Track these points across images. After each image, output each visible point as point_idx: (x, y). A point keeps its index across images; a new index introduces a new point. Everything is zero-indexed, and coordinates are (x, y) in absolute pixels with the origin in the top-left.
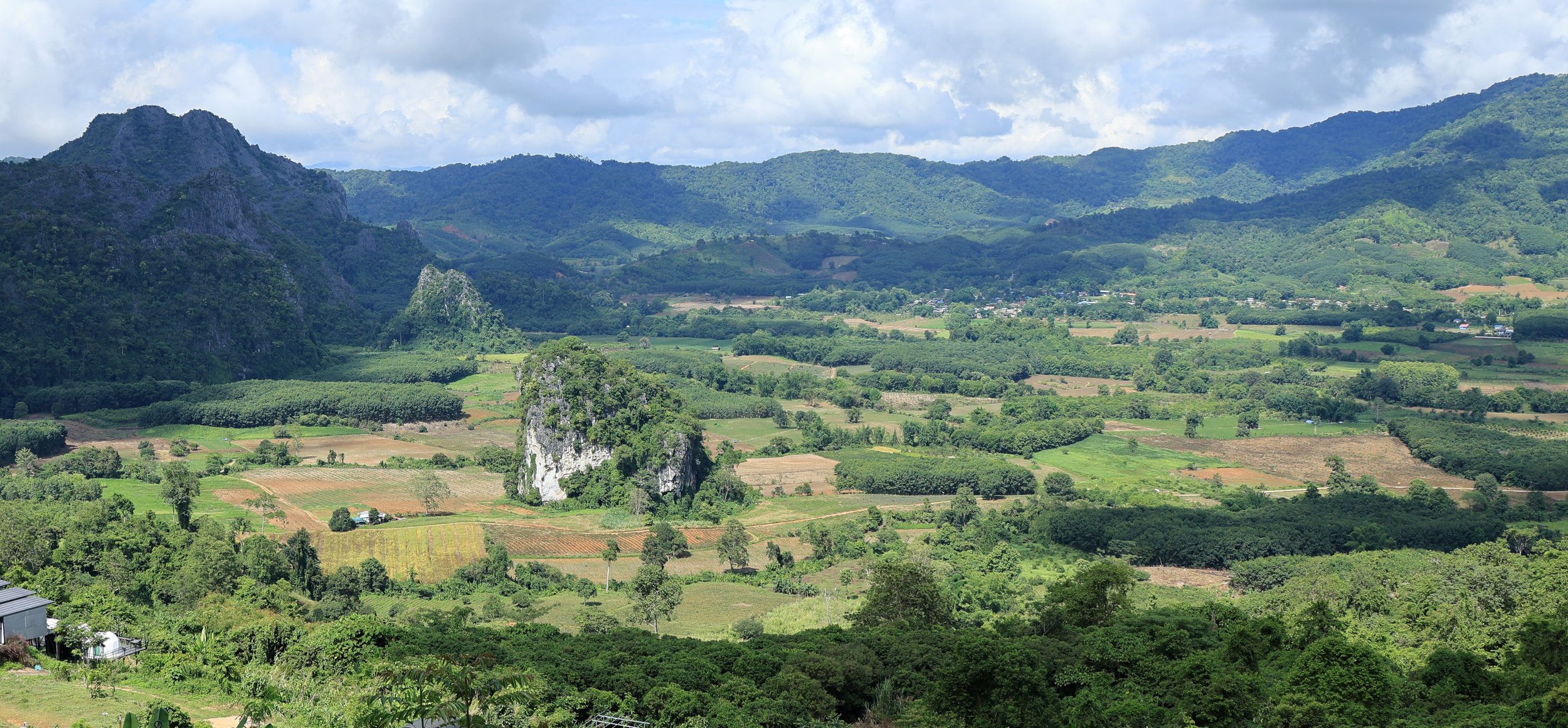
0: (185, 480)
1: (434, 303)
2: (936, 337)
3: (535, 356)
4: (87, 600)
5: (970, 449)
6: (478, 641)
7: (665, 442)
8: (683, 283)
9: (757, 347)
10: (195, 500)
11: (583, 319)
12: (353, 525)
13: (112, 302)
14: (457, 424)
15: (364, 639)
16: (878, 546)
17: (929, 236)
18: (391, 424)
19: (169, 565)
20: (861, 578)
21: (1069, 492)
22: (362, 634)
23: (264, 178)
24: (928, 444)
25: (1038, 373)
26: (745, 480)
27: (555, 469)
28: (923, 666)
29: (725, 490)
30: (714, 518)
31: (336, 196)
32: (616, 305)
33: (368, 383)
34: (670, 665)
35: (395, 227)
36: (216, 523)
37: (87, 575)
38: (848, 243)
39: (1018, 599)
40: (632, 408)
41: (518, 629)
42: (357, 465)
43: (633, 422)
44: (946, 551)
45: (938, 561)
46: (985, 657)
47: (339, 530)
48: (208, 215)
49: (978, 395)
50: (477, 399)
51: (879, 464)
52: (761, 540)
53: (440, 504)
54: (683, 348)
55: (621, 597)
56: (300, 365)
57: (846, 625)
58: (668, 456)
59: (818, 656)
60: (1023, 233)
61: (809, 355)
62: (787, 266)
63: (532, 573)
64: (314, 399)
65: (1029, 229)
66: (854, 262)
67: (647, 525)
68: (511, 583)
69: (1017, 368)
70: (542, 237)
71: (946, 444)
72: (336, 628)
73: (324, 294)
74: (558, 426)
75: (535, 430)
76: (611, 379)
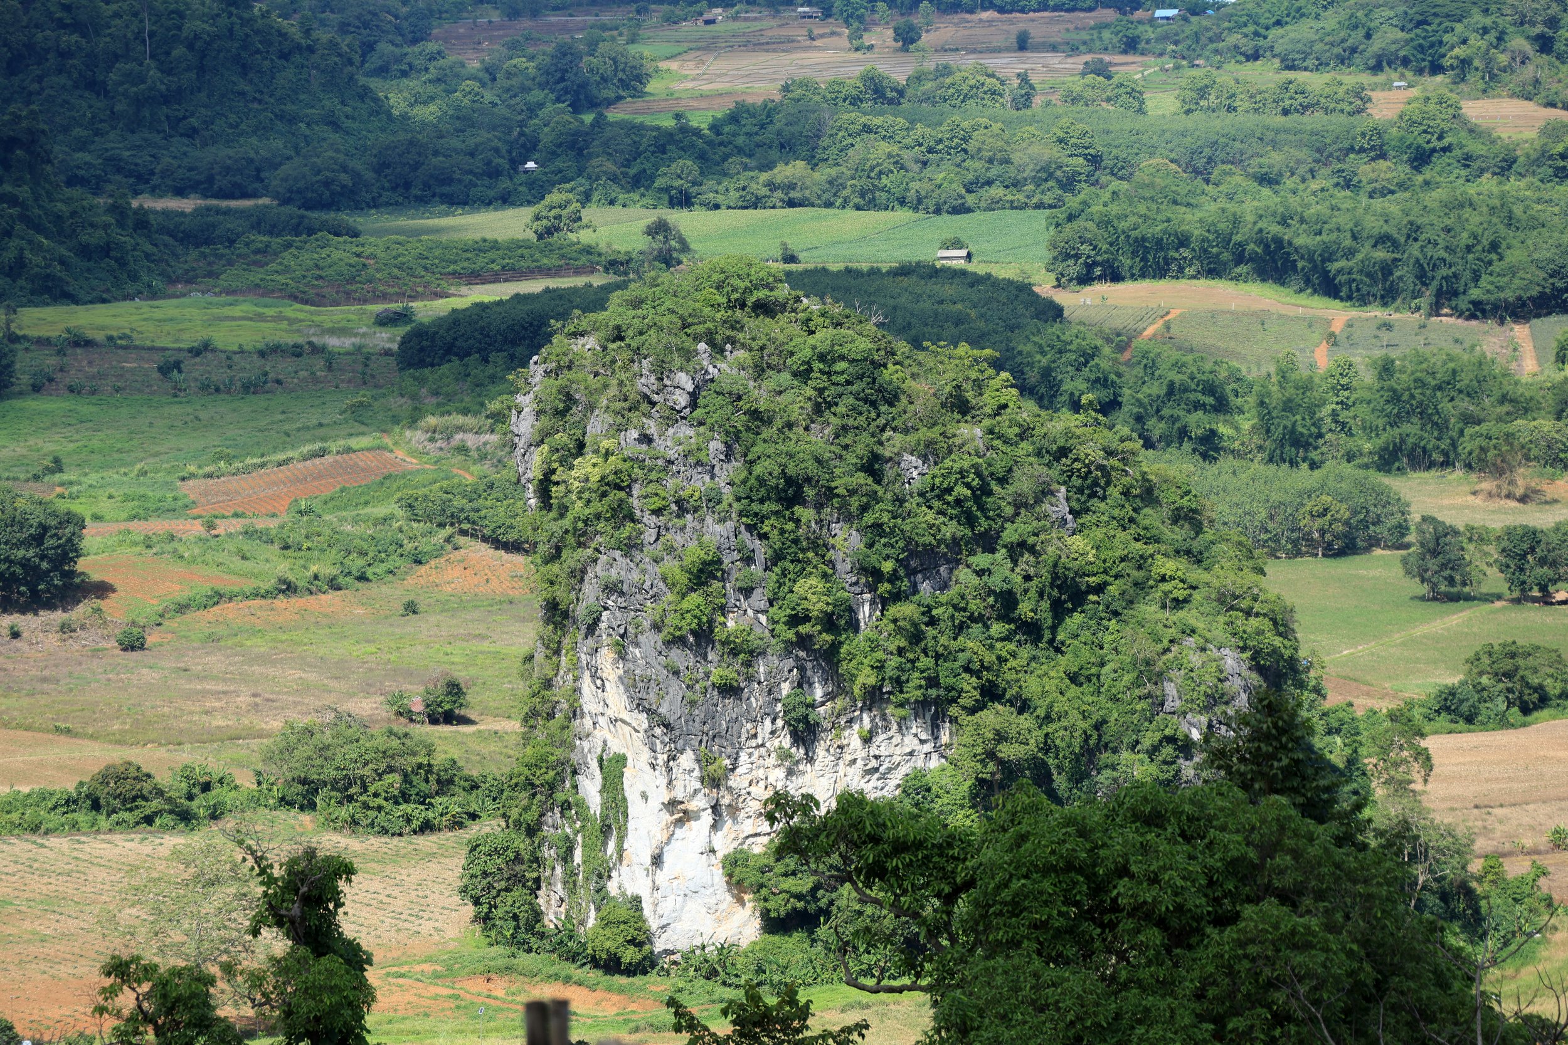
7: (1170, 689)
27: (707, 818)
40: (1017, 550)
43: (1025, 609)
61: (1404, 272)
74: (718, 635)
75: (622, 656)
76: (924, 434)
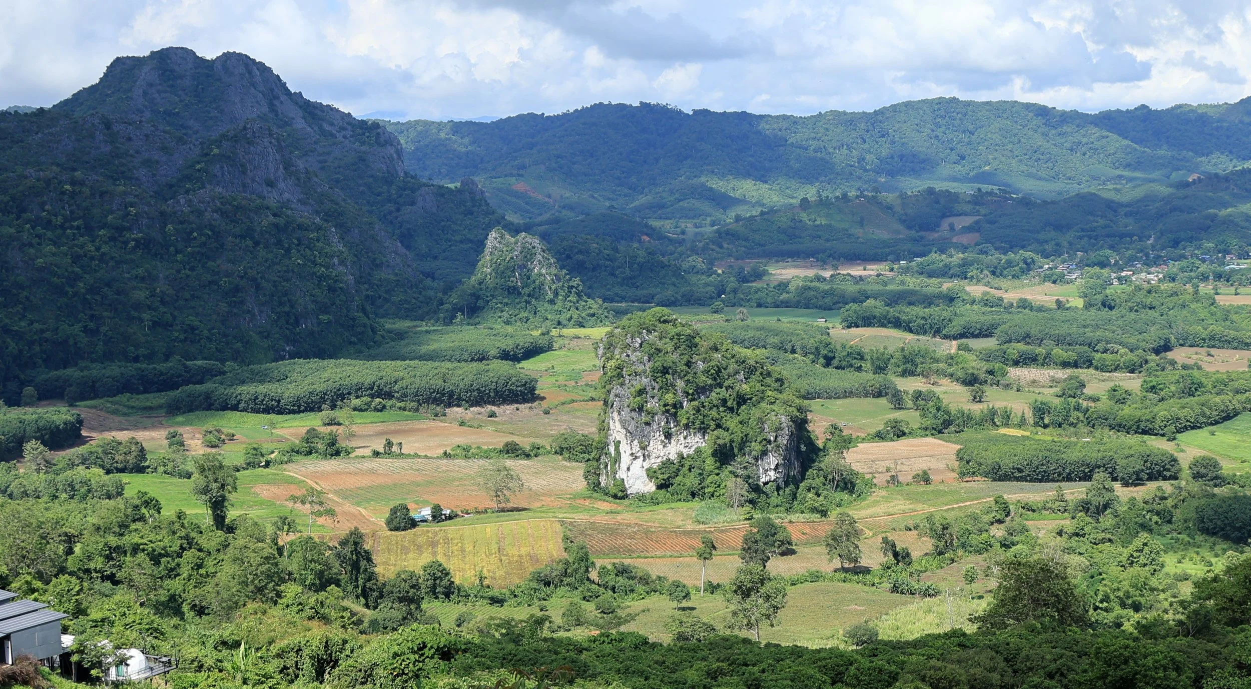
0: (220, 475)
1: (503, 271)
2: (1068, 305)
3: (619, 330)
4: (108, 614)
5: (1106, 430)
6: (556, 653)
7: (766, 426)
8: (785, 247)
9: (868, 318)
10: (232, 497)
11: (672, 288)
12: (413, 524)
13: (134, 272)
14: (530, 408)
15: (427, 652)
16: (1005, 539)
17: (1060, 193)
18: (456, 409)
19: (202, 571)
20: (987, 575)
21: (1216, 478)
22: (425, 646)
23: (309, 129)
24: (1060, 426)
25: (1181, 345)
26: (856, 467)
27: (642, 458)
28: (1056, 672)
29: (834, 479)
30: (822, 511)
31: (391, 150)
32: (710, 272)
33: (429, 363)
34: (774, 677)
35: (458, 185)
36: (256, 523)
37: (108, 584)
38: (969, 202)
39: (1162, 596)
40: (728, 388)
41: (602, 639)
42: (417, 456)
43: (729, 404)
44: (1081, 544)
45: (1072, 556)
46: (1126, 662)
47: (397, 529)
48: (244, 173)
49: (1115, 370)
50: (553, 379)
51: (1006, 448)
52: (875, 534)
53: (512, 498)
54: (784, 319)
55: (718, 599)
56: (351, 343)
57: (970, 629)
58: (769, 442)
59: (939, 664)
60: (1163, 190)
61: (927, 327)
62: (901, 227)
63: (617, 575)
64: (368, 380)
65: (1171, 186)
66: (977, 222)
67: (746, 519)
68: (594, 586)
69: (1158, 340)
70: (626, 196)
71: (1080, 425)
72: (395, 640)
73: (378, 262)
74: (645, 408)
75: (619, 413)
76: (704, 356)
